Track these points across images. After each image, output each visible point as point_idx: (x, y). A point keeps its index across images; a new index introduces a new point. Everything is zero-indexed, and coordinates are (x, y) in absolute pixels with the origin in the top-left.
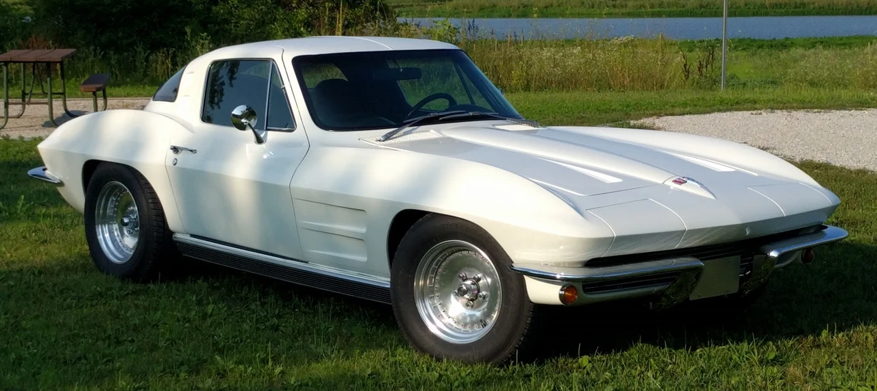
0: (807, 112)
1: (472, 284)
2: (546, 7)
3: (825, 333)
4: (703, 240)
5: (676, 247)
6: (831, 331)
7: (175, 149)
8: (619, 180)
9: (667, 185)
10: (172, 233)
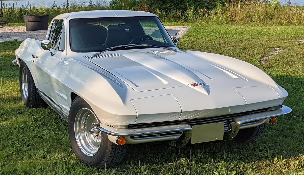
3: (276, 159)
5: (179, 119)
6: (278, 158)
7: (33, 56)
8: (167, 83)
9: (188, 86)
10: (38, 89)
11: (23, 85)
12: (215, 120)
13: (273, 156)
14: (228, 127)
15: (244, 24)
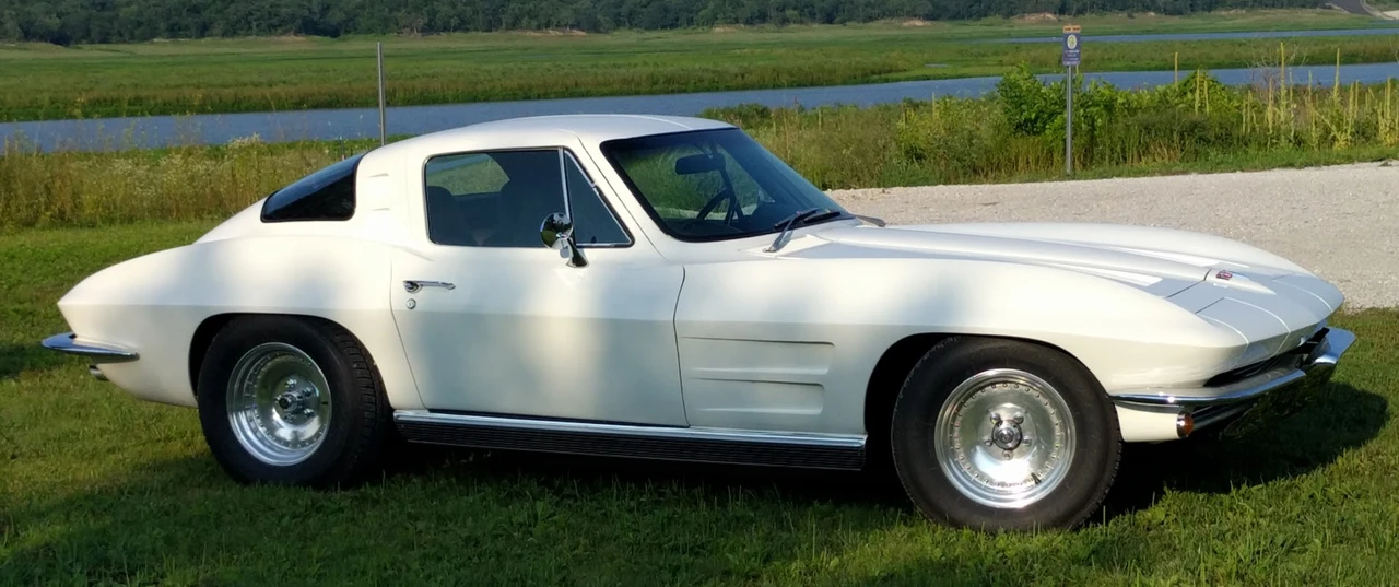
7: (412, 286)
10: (393, 410)
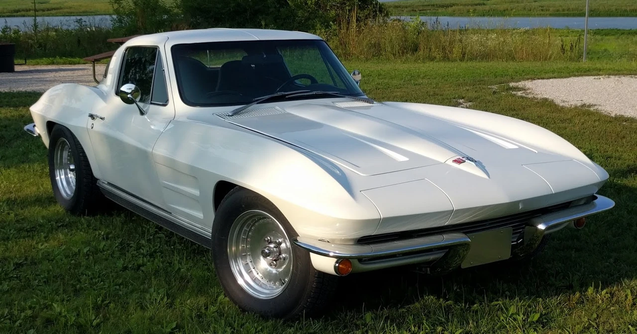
0: (632, 77)
1: (275, 247)
2: (504, 11)
3: (591, 290)
4: (474, 217)
5: (446, 224)
6: (596, 287)
7: (92, 116)
8: (407, 159)
9: (447, 164)
10: (97, 179)
11: (57, 173)
12: (490, 224)
13: (584, 286)
14: (518, 235)
15: (367, 60)
